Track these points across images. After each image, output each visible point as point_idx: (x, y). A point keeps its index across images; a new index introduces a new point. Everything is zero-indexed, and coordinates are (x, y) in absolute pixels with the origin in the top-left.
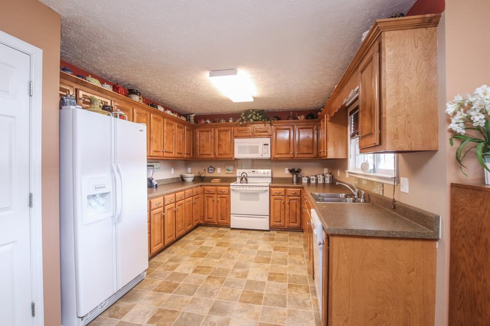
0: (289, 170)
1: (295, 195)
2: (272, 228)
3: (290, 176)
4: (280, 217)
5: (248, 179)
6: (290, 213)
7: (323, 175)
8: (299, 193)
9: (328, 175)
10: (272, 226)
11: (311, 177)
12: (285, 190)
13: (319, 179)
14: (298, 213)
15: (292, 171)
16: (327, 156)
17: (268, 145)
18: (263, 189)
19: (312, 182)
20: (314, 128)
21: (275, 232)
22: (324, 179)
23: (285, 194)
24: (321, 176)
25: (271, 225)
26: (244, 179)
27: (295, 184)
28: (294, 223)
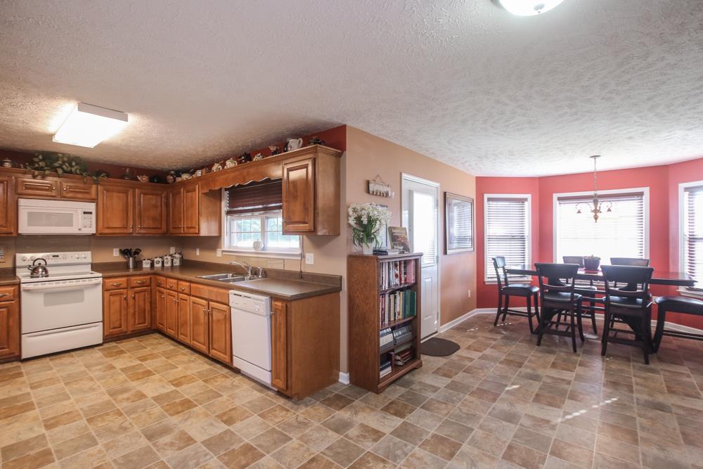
0: (120, 250)
1: (142, 285)
2: (108, 339)
3: (122, 259)
4: (121, 319)
5: (48, 268)
6: (135, 312)
7: (171, 256)
8: (149, 281)
9: (177, 256)
10: (107, 336)
11: (156, 260)
12: (127, 280)
13: (165, 261)
14: (148, 307)
15: (125, 252)
16: (198, 233)
17: (91, 213)
18: (91, 282)
19: (156, 265)
20: (163, 195)
21: (113, 344)
22: (172, 260)
23: (128, 286)
24: (169, 258)
25: (105, 334)
26: (40, 270)
27: (131, 270)
28: (141, 324)
